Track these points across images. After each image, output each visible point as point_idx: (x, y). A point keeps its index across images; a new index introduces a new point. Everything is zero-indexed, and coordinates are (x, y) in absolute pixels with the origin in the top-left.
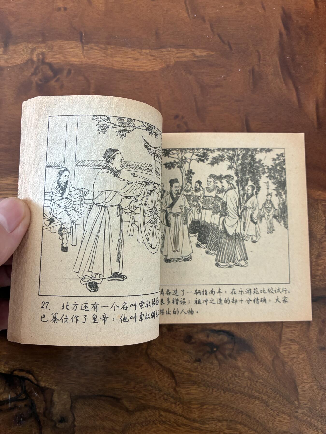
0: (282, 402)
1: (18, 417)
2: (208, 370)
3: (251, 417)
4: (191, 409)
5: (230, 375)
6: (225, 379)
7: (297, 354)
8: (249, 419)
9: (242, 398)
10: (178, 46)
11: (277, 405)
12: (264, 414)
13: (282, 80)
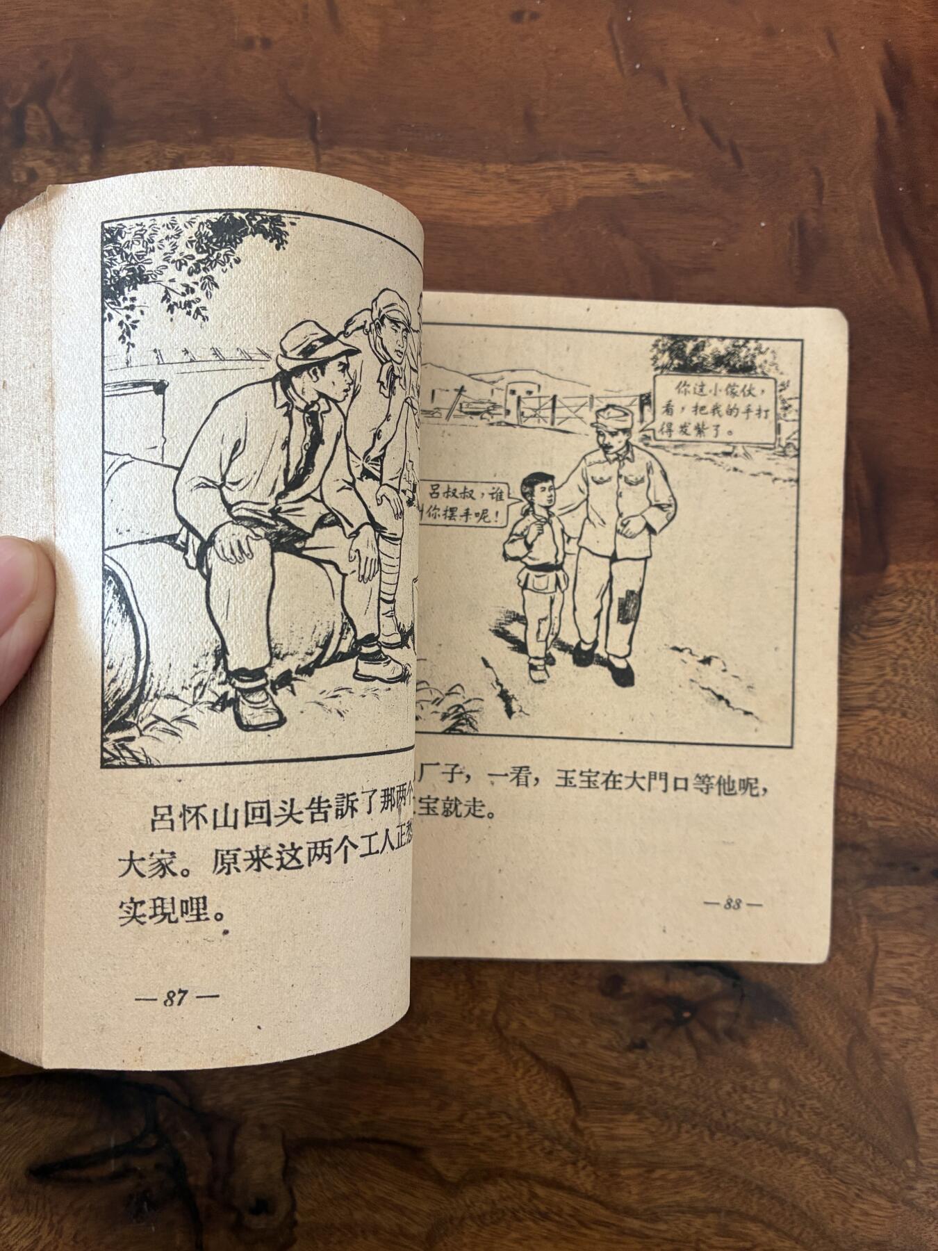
0: (873, 1161)
1: (135, 1200)
2: (667, 1074)
3: (786, 1202)
4: (619, 1180)
5: (728, 1088)
6: (715, 1099)
7: (916, 1030)
8: (778, 1209)
9: (761, 1150)
10: (587, 155)
11: (858, 1169)
12: (822, 1194)
13: (884, 252)
